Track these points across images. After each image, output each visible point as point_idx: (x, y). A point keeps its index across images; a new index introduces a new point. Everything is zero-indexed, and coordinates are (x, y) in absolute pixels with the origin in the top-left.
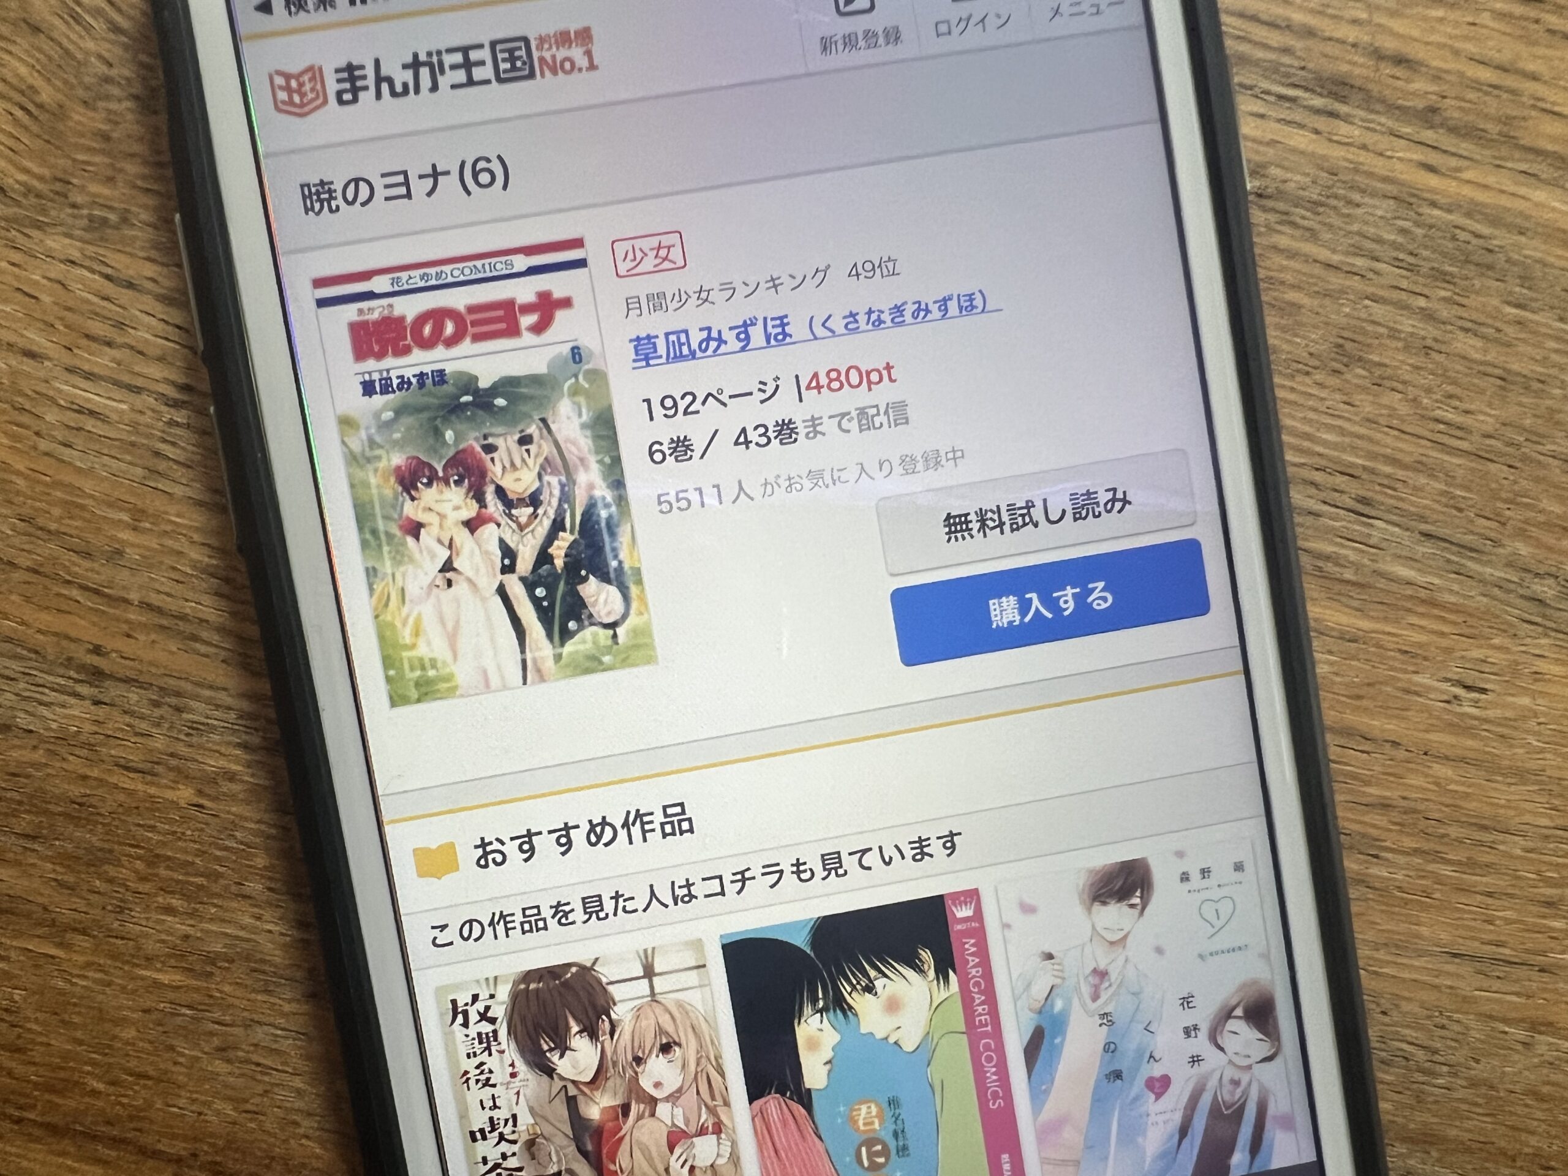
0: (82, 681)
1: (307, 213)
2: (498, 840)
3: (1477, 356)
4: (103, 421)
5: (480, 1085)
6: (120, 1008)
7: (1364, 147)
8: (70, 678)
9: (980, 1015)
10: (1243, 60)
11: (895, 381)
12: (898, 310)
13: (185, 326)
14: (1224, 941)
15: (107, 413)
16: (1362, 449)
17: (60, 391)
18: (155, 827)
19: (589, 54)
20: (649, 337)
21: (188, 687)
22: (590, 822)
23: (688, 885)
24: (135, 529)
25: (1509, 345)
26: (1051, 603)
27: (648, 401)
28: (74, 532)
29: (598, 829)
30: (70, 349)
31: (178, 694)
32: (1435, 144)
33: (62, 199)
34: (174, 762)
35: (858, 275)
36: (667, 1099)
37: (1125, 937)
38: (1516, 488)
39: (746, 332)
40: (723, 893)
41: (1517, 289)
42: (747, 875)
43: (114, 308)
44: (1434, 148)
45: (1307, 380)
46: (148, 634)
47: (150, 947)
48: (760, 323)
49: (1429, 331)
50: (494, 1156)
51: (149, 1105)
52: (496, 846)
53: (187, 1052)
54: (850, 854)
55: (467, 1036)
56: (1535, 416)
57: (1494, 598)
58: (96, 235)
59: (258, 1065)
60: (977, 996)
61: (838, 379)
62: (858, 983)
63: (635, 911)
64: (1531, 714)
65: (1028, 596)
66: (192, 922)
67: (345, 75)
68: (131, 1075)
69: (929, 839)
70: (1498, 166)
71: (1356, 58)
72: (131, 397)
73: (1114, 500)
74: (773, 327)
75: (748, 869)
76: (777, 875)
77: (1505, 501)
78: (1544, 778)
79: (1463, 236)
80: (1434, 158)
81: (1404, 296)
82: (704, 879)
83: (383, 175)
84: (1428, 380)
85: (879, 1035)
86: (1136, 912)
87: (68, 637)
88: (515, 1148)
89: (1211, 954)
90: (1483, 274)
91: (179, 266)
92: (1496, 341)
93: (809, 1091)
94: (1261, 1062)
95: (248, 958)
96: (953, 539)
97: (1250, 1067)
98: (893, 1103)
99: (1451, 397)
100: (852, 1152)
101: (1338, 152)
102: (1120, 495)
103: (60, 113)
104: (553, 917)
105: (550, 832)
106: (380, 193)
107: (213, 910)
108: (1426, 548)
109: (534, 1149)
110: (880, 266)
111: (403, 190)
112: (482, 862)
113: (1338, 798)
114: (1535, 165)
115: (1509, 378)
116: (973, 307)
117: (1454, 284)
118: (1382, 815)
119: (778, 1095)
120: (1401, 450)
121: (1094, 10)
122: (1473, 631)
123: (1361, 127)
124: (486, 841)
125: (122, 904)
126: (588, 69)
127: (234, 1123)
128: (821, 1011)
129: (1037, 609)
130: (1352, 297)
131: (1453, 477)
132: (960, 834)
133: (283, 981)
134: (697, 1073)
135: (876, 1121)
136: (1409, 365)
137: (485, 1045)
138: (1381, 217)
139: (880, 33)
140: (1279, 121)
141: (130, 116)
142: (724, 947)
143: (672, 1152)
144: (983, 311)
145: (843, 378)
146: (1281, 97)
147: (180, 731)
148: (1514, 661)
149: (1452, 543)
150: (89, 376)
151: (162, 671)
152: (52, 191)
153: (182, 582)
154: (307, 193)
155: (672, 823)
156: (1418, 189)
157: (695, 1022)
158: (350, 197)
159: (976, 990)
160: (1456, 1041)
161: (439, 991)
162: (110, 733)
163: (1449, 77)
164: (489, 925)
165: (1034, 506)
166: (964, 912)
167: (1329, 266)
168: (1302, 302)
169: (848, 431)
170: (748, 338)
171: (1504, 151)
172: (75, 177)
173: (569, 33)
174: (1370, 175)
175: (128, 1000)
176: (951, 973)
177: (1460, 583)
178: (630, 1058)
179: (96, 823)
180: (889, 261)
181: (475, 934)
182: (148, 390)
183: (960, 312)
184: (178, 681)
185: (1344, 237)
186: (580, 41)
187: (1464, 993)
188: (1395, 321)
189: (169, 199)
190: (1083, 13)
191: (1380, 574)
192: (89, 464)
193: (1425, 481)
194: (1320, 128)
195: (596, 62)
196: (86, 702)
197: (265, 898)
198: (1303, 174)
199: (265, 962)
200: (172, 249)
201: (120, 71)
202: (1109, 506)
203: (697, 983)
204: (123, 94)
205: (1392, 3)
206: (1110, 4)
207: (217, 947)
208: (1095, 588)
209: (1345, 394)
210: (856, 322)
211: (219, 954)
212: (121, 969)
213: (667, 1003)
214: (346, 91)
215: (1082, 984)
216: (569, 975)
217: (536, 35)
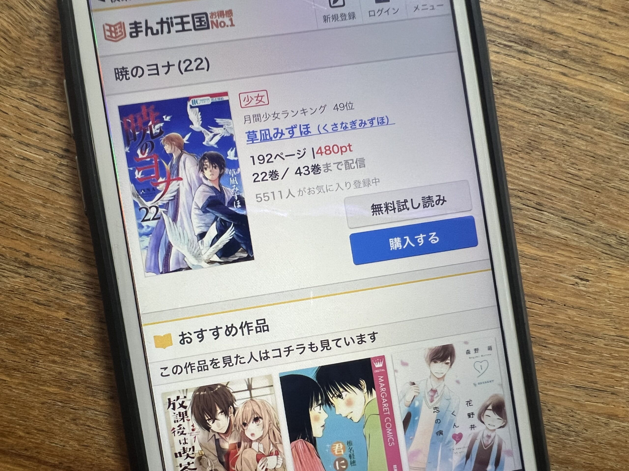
0: (21, 268)
1: (117, 80)
2: (189, 333)
3: (583, 148)
4: (33, 163)
5: (179, 434)
6: (32, 402)
7: (538, 66)
8: (16, 266)
9: (385, 407)
10: (491, 31)
11: (352, 151)
12: (353, 123)
13: (68, 126)
14: (484, 378)
15: (35, 160)
16: (539, 184)
17: (16, 151)
18: (49, 327)
19: (231, 20)
20: (253, 132)
21: (64, 271)
22: (227, 326)
23: (266, 353)
24: (44, 206)
25: (596, 144)
26: (414, 241)
27: (253, 157)
28: (19, 207)
29: (230, 329)
30: (20, 134)
31: (60, 273)
32: (566, 65)
33: (20, 75)
34: (58, 301)
36: (256, 441)
37: (444, 376)
38: (599, 199)
39: (293, 131)
40: (280, 356)
41: (600, 122)
42: (290, 349)
43: (39, 118)
44: (566, 67)
45: (516, 156)
46: (49, 249)
47: (45, 376)
48: (298, 127)
49: (564, 138)
50: (184, 463)
51: (43, 442)
52: (188, 335)
53: (60, 420)
54: (333, 341)
55: (174, 413)
56: (606, 172)
57: (590, 244)
58: (33, 89)
59: (89, 426)
60: (383, 399)
61: (329, 150)
62: (335, 394)
63: (245, 363)
64: (606, 290)
65: (405, 238)
66: (63, 367)
67: (133, 26)
68: (36, 430)
69: (364, 335)
70: (592, 74)
71: (535, 31)
72: (45, 154)
73: (439, 200)
74: (303, 129)
75: (291, 346)
76: (303, 349)
77: (595, 205)
78: (612, 316)
79: (577, 101)
80: (565, 71)
81: (554, 124)
82: (273, 350)
83: (148, 66)
84: (564, 157)
85: (343, 416)
86: (448, 366)
87: (15, 250)
88: (193, 460)
89: (479, 384)
90: (585, 116)
91: (65, 102)
92: (591, 142)
93: (315, 438)
94: (499, 428)
95: (86, 382)
96: (375, 214)
97: (494, 430)
98: (349, 443)
99: (573, 164)
100: (332, 463)
101: (528, 67)
102: (442, 198)
103: (19, 41)
104: (211, 365)
105: (210, 330)
106: (147, 72)
107: (71, 362)
108: (565, 224)
109: (201, 461)
110: (346, 105)
111: (155, 72)
112: (182, 342)
113: (530, 323)
114: (605, 74)
115: (596, 157)
116: (383, 122)
117: (574, 120)
118: (548, 330)
119: (302, 440)
120: (554, 184)
121: (432, 8)
122: (583, 257)
123: (537, 58)
124: (184, 333)
125: (34, 359)
126: (230, 26)
127: (78, 450)
128: (320, 405)
129: (408, 243)
130: (534, 124)
131: (575, 195)
132: (377, 333)
133: (100, 392)
134: (269, 429)
135: (342, 450)
136: (557, 151)
137: (182, 417)
138: (546, 93)
139: (347, 15)
140: (505, 55)
141: (47, 43)
142: (280, 378)
143: (258, 462)
144: (387, 124)
145: (331, 149)
146: (505, 45)
147: (60, 288)
148: (600, 269)
149: (574, 221)
150: (28, 145)
151: (54, 264)
152: (15, 71)
153: (63, 228)
154: (117, 72)
155: (260, 327)
156: (560, 82)
157: (268, 409)
159: (383, 397)
160: (577, 422)
161: (164, 394)
162: (32, 289)
163: (571, 40)
164: (185, 368)
165: (407, 202)
166: (378, 365)
167: (525, 112)
168: (514, 125)
170: (293, 133)
171: (593, 69)
172: (26, 66)
173: (223, 11)
174: (541, 76)
175: (35, 398)
176: (373, 389)
177: (578, 237)
178: (241, 424)
179: (24, 326)
180: (350, 103)
181: (178, 372)
182: (51, 151)
183: (378, 124)
184: (60, 268)
185: (531, 100)
186: (228, 15)
187: (581, 402)
188: (551, 134)
189: (62, 75)
190: (427, 9)
191: (546, 233)
192: (26, 180)
193: (563, 197)
194: (521, 58)
195: (234, 23)
196: (22, 276)
197: (93, 357)
198: (515, 76)
199: (92, 384)
200: (62, 95)
201: (44, 25)
202: (438, 202)
203: (269, 393)
204: (46, 34)
205: (549, 10)
206: (438, 6)
207: (73, 377)
208: (432, 235)
209: (532, 162)
210: (337, 127)
211: (74, 380)
212: (33, 386)
213: (257, 401)
214: (134, 32)
215: (427, 395)
216: (217, 389)
217: (210, 12)
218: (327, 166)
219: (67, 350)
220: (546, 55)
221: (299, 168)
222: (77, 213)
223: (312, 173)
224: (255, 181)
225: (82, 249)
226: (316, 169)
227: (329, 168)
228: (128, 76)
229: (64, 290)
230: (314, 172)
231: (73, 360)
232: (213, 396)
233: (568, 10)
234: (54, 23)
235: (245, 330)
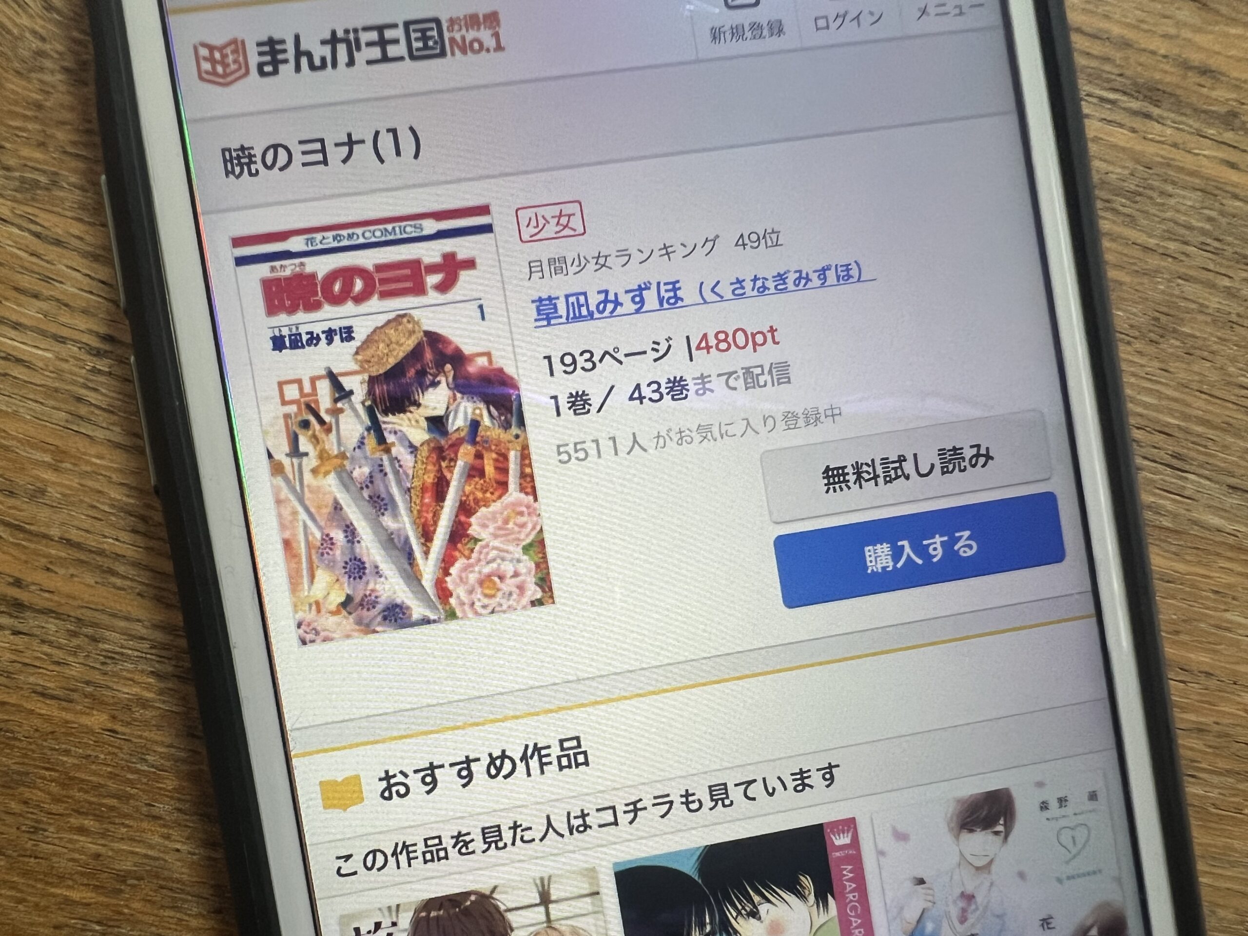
1: (227, 176)
2: (401, 772)
4: (29, 368)
6: (32, 924)
7: (1175, 145)
11: (778, 343)
12: (781, 277)
13: (110, 281)
14: (1080, 865)
15: (34, 361)
16: (1177, 411)
18: (70, 751)
19: (496, 35)
20: (550, 299)
21: (103, 619)
22: (490, 755)
23: (583, 816)
24: (57, 470)
26: (920, 551)
27: (549, 358)
29: (498, 762)
31: (95, 625)
32: (1235, 144)
34: (89, 689)
35: (744, 245)
37: (991, 863)
39: (641, 296)
40: (616, 823)
42: (639, 806)
43: (40, 262)
44: (1235, 147)
45: (1129, 348)
46: (67, 568)
47: (62, 865)
48: (654, 287)
49: (1233, 307)
52: (400, 778)
54: (736, 785)
58: (28, 196)
60: (853, 919)
61: (725, 340)
62: (743, 908)
63: (533, 840)
65: (900, 543)
66: (103, 842)
67: (266, 48)
69: (808, 771)
71: (1167, 67)
72: (58, 347)
73: (978, 455)
75: (641, 800)
76: (668, 806)
80: (1234, 156)
81: (1211, 276)
82: (598, 810)
83: (301, 142)
84: (1233, 350)
86: (999, 839)
89: (1069, 878)
91: (104, 225)
95: (157, 876)
96: (831, 490)
101: (1153, 149)
102: (983, 451)
104: (454, 847)
105: (452, 765)
106: (298, 159)
107: (124, 831)
108: (1233, 500)
110: (764, 237)
111: (319, 157)
112: (386, 794)
116: (850, 277)
118: (1198, 739)
120: (1211, 412)
121: (957, 11)
123: (1171, 127)
124: (391, 774)
125: (37, 825)
126: (496, 50)
129: (908, 555)
130: (1166, 276)
132: (838, 766)
133: (190, 898)
136: (1219, 338)
138: (1192, 207)
139: (765, 25)
140: (1101, 119)
141: (62, 88)
142: (617, 875)
144: (859, 280)
145: (730, 339)
146: (1102, 99)
147: (96, 660)
150: (16, 326)
151: (79, 603)
153: (100, 520)
154: (228, 157)
156: (1222, 183)
158: (269, 161)
159: (853, 914)
161: (344, 920)
162: (28, 661)
164: (392, 856)
165: (905, 460)
166: (842, 840)
167: (1146, 249)
168: (1122, 280)
169: (735, 389)
170: (642, 301)
172: (10, 142)
173: (478, 15)
174: (1181, 169)
175: (39, 916)
176: (830, 897)
179: (12, 747)
180: (773, 232)
181: (379, 864)
182: (72, 340)
183: (838, 280)
184: (96, 614)
185: (1160, 223)
186: (488, 24)
188: (1205, 299)
189: (96, 162)
190: (948, 13)
191: (1195, 522)
192: (14, 408)
193: (1230, 440)
194: (1137, 126)
195: (503, 43)
196: (7, 632)
197: (174, 819)
198: (1124, 167)
199: (173, 880)
200: (98, 209)
201: (54, 47)
202: (974, 461)
203: (590, 908)
204: (58, 68)
205: (1196, 20)
206: (972, 6)
207: (127, 865)
208: (961, 537)
209: (1163, 362)
210: (743, 288)
211: (129, 872)
212: (33, 887)
213: (563, 928)
214: (267, 63)
215: (952, 907)
216: (468, 903)
217: (448, 17)
222: (134, 485)
225: (147, 568)
228: (253, 167)
229: (103, 663)
231: (127, 826)
232: (460, 921)
233: (1238, 20)
234: (77, 42)
235: (534, 763)
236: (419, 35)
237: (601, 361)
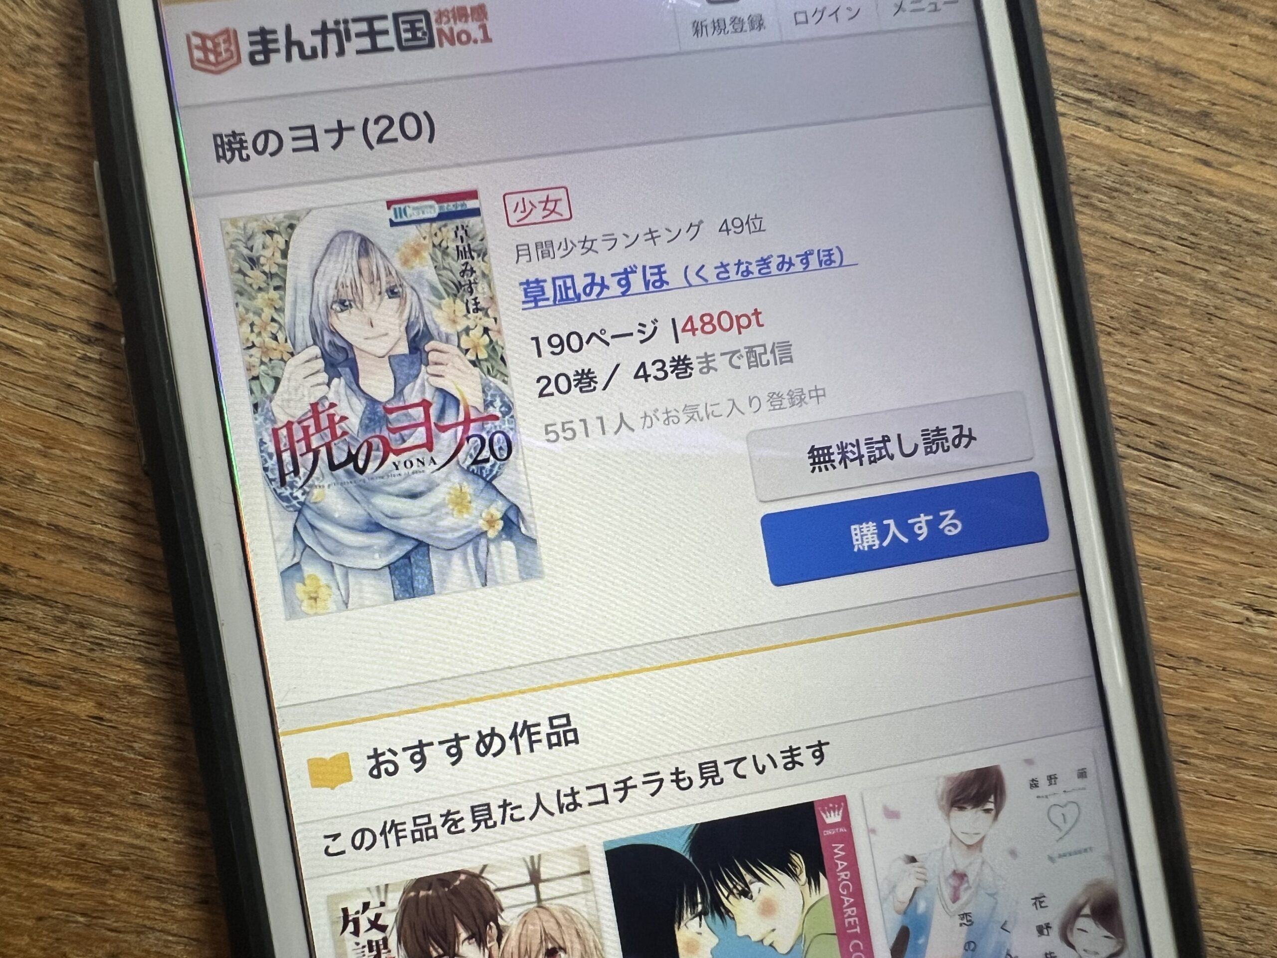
1: (218, 160)
2: (390, 750)
3: (1251, 322)
4: (20, 355)
6: (14, 916)
7: (1150, 144)
9: (849, 917)
11: (763, 325)
12: (765, 262)
13: (101, 270)
14: (1070, 844)
15: (25, 349)
16: (1159, 401)
18: (55, 738)
19: (484, 28)
20: (537, 281)
21: (91, 605)
22: (480, 733)
23: (573, 793)
24: (46, 455)
26: (907, 530)
27: (536, 339)
29: (487, 740)
31: (81, 611)
32: (1209, 143)
34: (75, 676)
39: (627, 279)
40: (606, 801)
42: (629, 783)
43: (33, 252)
44: (1209, 146)
45: (1109, 339)
46: (55, 554)
47: (46, 854)
48: (640, 270)
49: (1210, 299)
52: (389, 756)
54: (726, 763)
55: (358, 944)
58: (21, 187)
60: (845, 898)
61: (710, 323)
62: (735, 887)
63: (523, 819)
65: (885, 522)
66: (89, 831)
67: (258, 38)
69: (799, 748)
70: (1262, 163)
71: (1139, 69)
72: (47, 334)
73: (961, 436)
75: (630, 778)
76: (657, 784)
79: (1235, 220)
80: (1208, 155)
81: (1188, 269)
82: (588, 788)
83: (291, 129)
84: (1212, 342)
85: (755, 939)
86: (989, 817)
89: (1060, 856)
90: (1254, 254)
91: (96, 215)
92: (1266, 309)
95: (143, 866)
96: (817, 469)
99: (1231, 356)
101: (1128, 146)
102: (965, 432)
104: (443, 825)
105: (441, 743)
106: (289, 144)
107: (109, 819)
108: (1217, 488)
111: (310, 143)
112: (375, 772)
116: (832, 262)
117: (1231, 261)
118: (1189, 725)
120: (1190, 402)
121: (933, 7)
122: (1259, 561)
123: (1147, 126)
124: (379, 752)
125: (20, 814)
126: (483, 41)
128: (700, 915)
129: (894, 535)
130: (1145, 269)
131: (1236, 426)
132: (827, 743)
133: (176, 888)
136: (1195, 328)
137: (375, 953)
138: (1168, 203)
139: (746, 19)
140: (1078, 118)
141: (56, 82)
142: (607, 853)
144: (840, 265)
145: (715, 322)
146: (1078, 99)
147: (83, 646)
149: (1239, 483)
151: (68, 589)
153: (91, 506)
154: (219, 142)
155: (558, 734)
156: (1196, 180)
157: (580, 927)
158: (260, 147)
159: (845, 893)
160: (1260, 931)
161: (331, 899)
162: (14, 647)
163: (1216, 87)
164: (381, 834)
165: (889, 441)
166: (832, 818)
167: (1124, 242)
168: (1101, 274)
170: (629, 284)
171: (1265, 151)
174: (1155, 166)
175: (22, 907)
176: (821, 875)
177: (1247, 519)
180: (756, 218)
181: (367, 843)
182: (62, 328)
183: (821, 264)
184: (83, 600)
185: (1137, 218)
187: (1266, 887)
188: (1182, 291)
189: (89, 154)
190: (923, 9)
191: (1179, 510)
193: (1213, 429)
194: (1112, 125)
197: (161, 807)
198: (1101, 165)
199: (159, 869)
200: (90, 199)
201: (48, 42)
202: (957, 442)
203: (581, 888)
204: (51, 62)
205: (1167, 25)
206: (946, 3)
207: (114, 855)
208: (946, 516)
209: (1142, 352)
210: (727, 272)
211: (114, 861)
212: (17, 877)
213: (552, 908)
214: (258, 53)
215: (943, 884)
216: (458, 883)
217: (436, 9)
218: (707, 358)
219: (98, 790)
220: (1164, 121)
221: (643, 365)
222: (124, 471)
223: (672, 377)
224: (541, 395)
225: (135, 553)
226: (682, 366)
227: (711, 364)
228: (244, 153)
230: (677, 375)
231: (113, 815)
232: (449, 900)
233: (1207, 25)
234: (70, 37)
235: (524, 741)
236: (408, 26)
237: (588, 342)
